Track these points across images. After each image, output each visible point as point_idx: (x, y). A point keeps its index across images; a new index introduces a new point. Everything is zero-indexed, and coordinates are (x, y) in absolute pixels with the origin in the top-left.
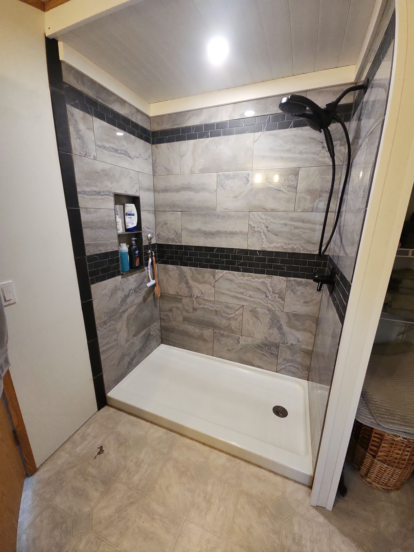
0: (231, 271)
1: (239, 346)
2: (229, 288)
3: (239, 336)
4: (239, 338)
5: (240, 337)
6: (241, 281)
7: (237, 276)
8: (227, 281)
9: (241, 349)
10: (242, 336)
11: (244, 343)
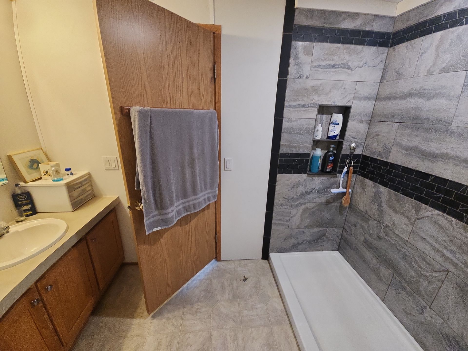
0: (447, 214)
1: (421, 317)
2: (435, 236)
3: (426, 305)
4: (426, 308)
5: (428, 307)
6: (459, 236)
7: (454, 226)
8: (436, 225)
9: (423, 323)
10: (430, 308)
11: (429, 319)
